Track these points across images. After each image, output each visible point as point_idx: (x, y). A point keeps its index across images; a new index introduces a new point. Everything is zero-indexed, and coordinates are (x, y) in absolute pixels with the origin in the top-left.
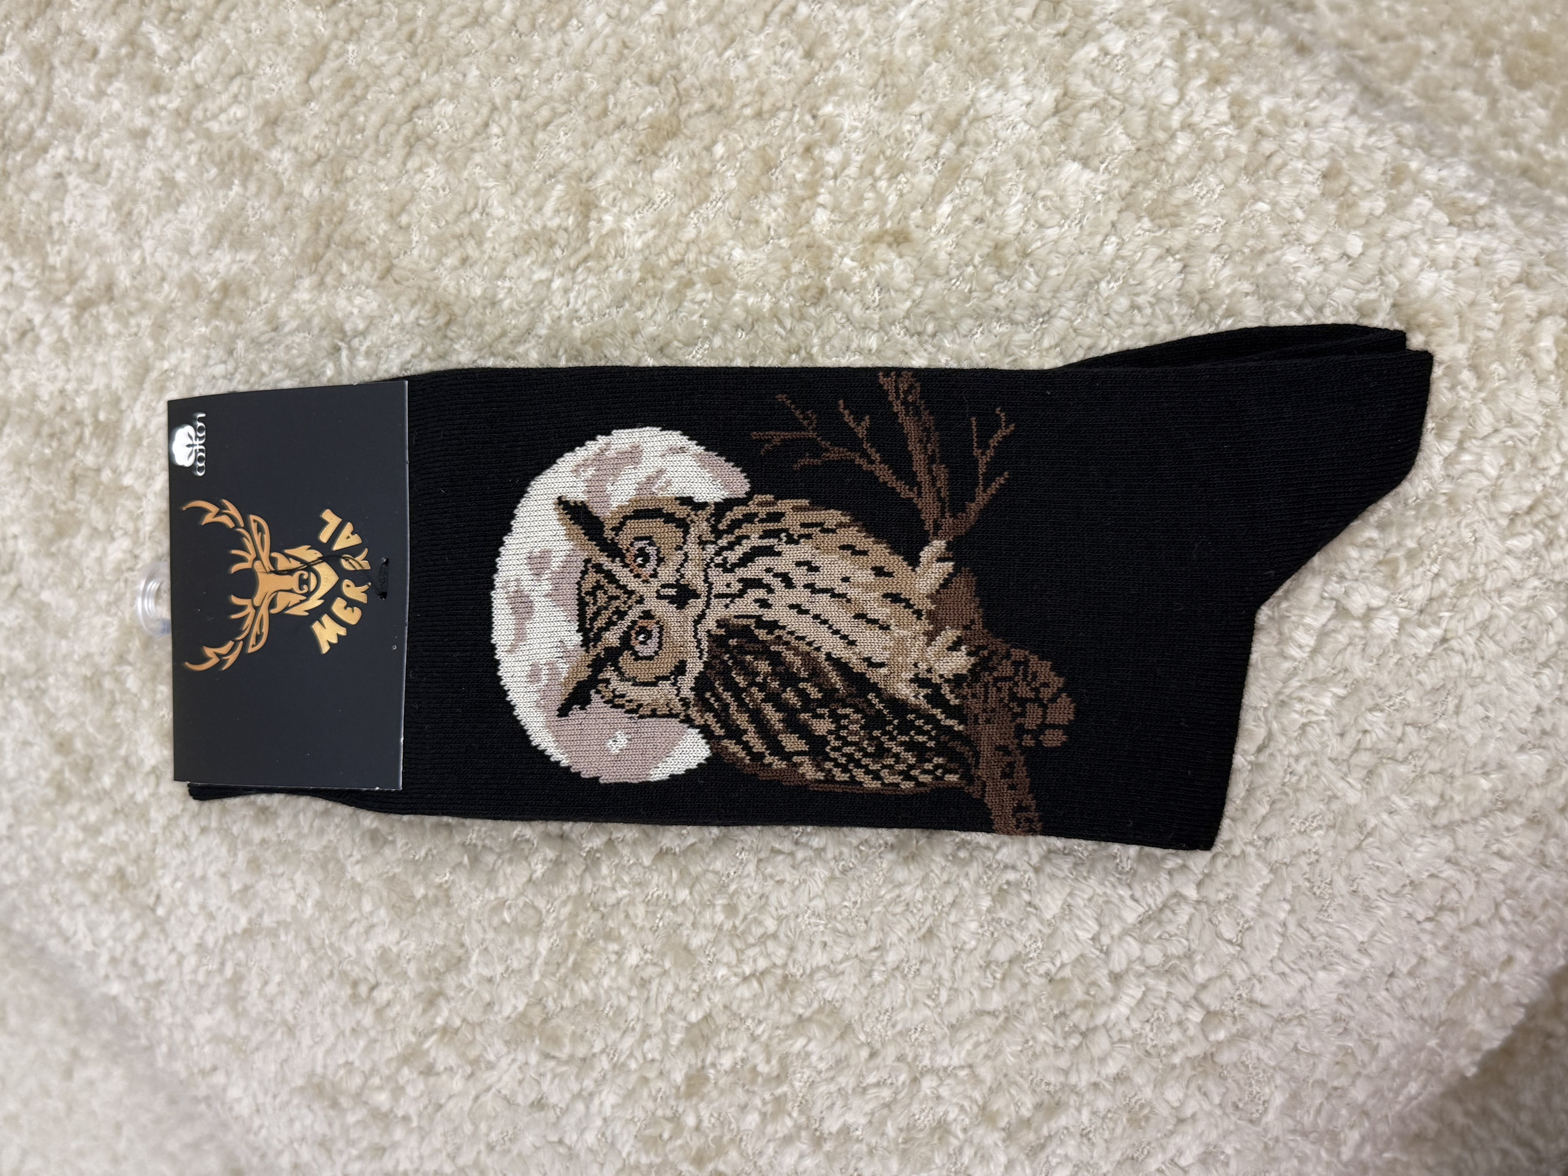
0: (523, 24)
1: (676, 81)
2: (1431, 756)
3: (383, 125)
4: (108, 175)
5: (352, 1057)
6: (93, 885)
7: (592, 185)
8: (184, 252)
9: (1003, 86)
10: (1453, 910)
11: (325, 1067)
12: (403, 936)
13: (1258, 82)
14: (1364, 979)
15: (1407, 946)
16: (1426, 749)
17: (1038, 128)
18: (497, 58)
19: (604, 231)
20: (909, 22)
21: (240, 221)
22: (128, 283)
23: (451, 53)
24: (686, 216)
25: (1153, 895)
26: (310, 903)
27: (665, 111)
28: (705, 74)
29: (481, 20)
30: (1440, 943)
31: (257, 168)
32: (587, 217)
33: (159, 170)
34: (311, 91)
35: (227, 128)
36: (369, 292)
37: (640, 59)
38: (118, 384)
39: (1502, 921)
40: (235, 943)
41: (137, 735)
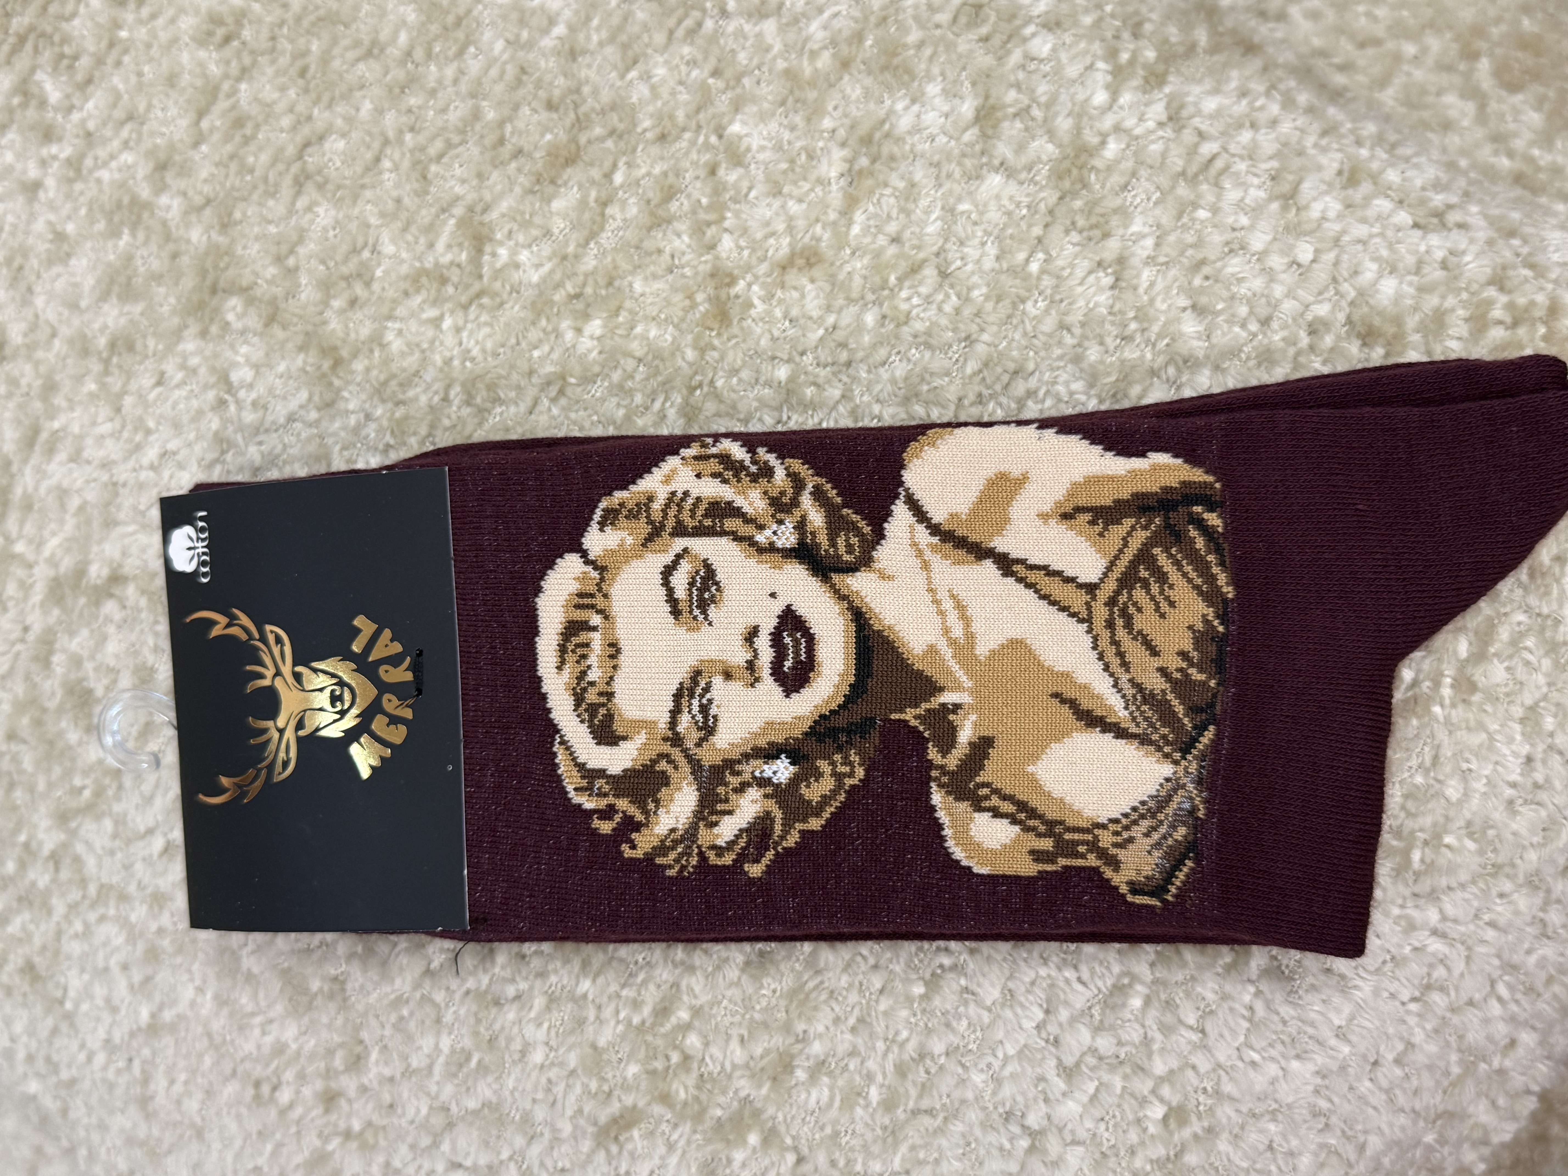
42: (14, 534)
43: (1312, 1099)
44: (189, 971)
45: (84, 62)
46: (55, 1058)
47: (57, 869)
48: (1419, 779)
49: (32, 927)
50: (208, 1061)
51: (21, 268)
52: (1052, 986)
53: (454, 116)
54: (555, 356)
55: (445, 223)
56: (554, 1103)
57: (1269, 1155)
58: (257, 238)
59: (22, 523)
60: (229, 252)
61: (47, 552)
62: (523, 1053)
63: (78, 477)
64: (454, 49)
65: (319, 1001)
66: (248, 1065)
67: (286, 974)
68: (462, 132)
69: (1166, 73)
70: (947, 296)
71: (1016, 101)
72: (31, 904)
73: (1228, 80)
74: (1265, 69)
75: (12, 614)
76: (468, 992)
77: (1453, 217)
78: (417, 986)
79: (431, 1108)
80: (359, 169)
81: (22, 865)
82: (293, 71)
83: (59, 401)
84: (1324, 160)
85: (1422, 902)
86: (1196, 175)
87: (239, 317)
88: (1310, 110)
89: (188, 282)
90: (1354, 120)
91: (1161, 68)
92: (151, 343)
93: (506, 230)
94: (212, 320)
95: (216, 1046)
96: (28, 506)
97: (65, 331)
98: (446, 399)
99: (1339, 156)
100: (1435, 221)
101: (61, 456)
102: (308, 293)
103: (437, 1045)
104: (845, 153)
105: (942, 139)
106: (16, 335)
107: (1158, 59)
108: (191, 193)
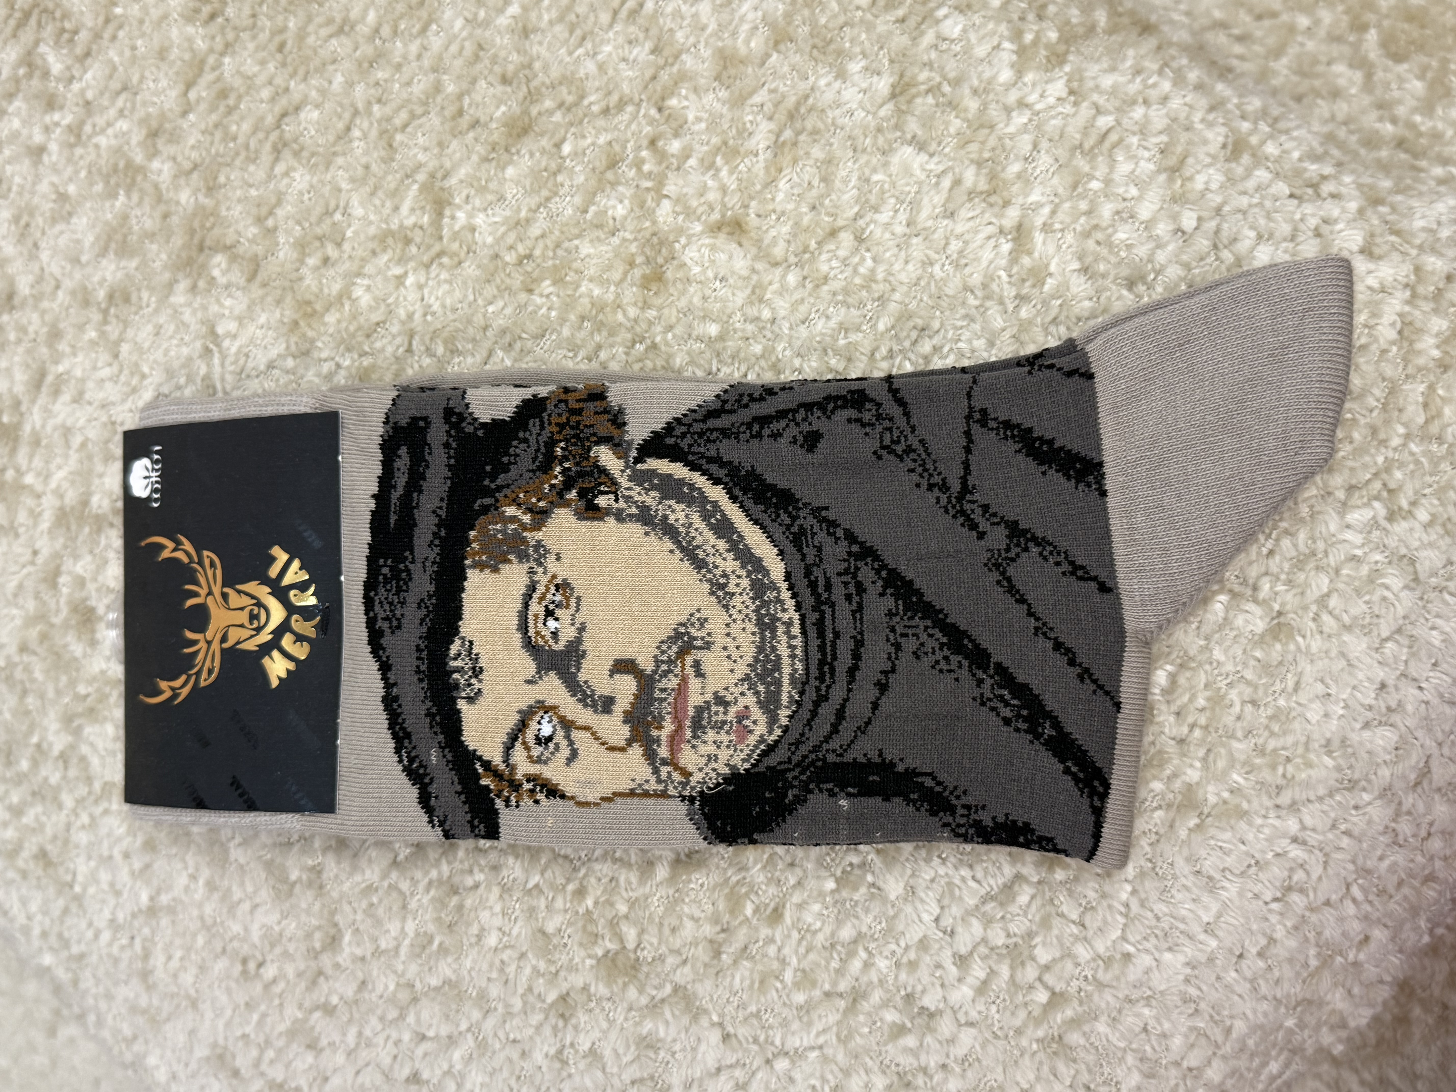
0: (386, 31)
1: (528, 80)
2: (1272, 734)
3: (254, 133)
4: (9, 190)
5: (248, 1029)
6: (20, 863)
7: (446, 184)
8: (76, 261)
9: (841, 75)
10: (1302, 891)
11: (226, 1038)
12: (284, 916)
13: (1098, 60)
14: (1211, 960)
15: (1255, 927)
16: (1267, 727)
17: (875, 114)
18: (360, 65)
19: (457, 228)
20: (751, 16)
21: (125, 230)
22: (27, 291)
23: (316, 62)
24: (535, 211)
25: (994, 876)
26: (201, 882)
27: (516, 109)
28: (555, 72)
29: (347, 28)
30: (1289, 924)
31: (139, 178)
32: (440, 214)
33: (53, 184)
34: (188, 103)
35: (113, 142)
36: (239, 293)
37: (494, 59)
38: (19, 389)
39: (1354, 900)
40: (141, 919)
41: (46, 722)
42: (24, 468)
43: (1182, 988)
44: (184, 861)
45: (83, 36)
46: (66, 934)
47: (66, 768)
48: (1282, 702)
49: (44, 819)
50: (200, 941)
51: (27, 225)
52: (950, 884)
53: (418, 89)
54: (508, 311)
55: (408, 187)
56: (506, 982)
57: (1143, 1036)
58: (239, 201)
59: (31, 457)
60: (214, 213)
61: (53, 485)
62: (479, 937)
63: (81, 416)
64: (418, 27)
65: (297, 889)
66: (236, 944)
67: (268, 865)
68: (426, 104)
69: (1067, 52)
70: (863, 259)
71: (930, 79)
72: (43, 798)
73: (1124, 59)
74: (1159, 48)
75: (22, 539)
76: (430, 883)
77: (1327, 188)
78: (384, 876)
79: (398, 984)
80: (331, 138)
81: (35, 764)
82: (273, 47)
83: (63, 347)
84: (1210, 135)
85: (1284, 812)
86: (1092, 148)
87: (224, 273)
88: (1199, 87)
89: (178, 241)
90: (1241, 96)
91: (1062, 48)
92: (145, 295)
93: (464, 195)
94: (199, 275)
95: (208, 927)
96: (36, 442)
97: (68, 284)
98: (409, 350)
99: (1223, 130)
100: (1310, 191)
101: (66, 397)
102: (285, 253)
103: (403, 929)
104: (772, 126)
105: (860, 114)
106: (24, 286)
107: (1060, 39)
108: (180, 159)
